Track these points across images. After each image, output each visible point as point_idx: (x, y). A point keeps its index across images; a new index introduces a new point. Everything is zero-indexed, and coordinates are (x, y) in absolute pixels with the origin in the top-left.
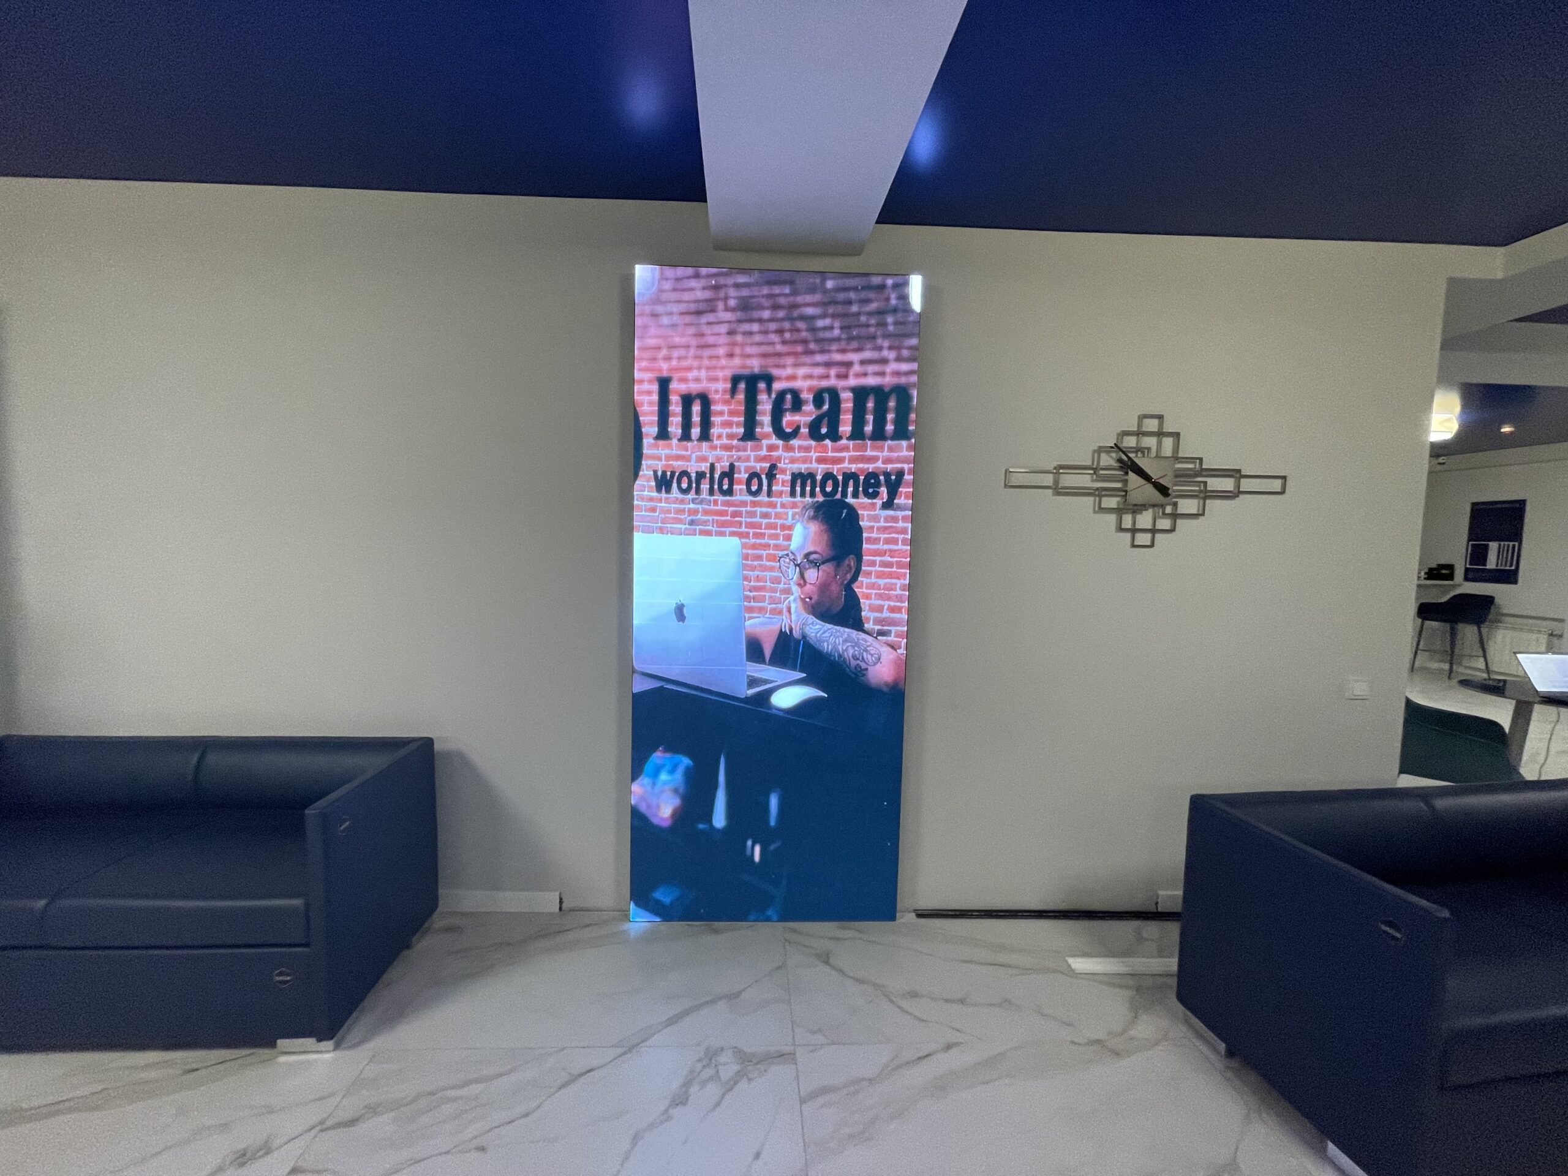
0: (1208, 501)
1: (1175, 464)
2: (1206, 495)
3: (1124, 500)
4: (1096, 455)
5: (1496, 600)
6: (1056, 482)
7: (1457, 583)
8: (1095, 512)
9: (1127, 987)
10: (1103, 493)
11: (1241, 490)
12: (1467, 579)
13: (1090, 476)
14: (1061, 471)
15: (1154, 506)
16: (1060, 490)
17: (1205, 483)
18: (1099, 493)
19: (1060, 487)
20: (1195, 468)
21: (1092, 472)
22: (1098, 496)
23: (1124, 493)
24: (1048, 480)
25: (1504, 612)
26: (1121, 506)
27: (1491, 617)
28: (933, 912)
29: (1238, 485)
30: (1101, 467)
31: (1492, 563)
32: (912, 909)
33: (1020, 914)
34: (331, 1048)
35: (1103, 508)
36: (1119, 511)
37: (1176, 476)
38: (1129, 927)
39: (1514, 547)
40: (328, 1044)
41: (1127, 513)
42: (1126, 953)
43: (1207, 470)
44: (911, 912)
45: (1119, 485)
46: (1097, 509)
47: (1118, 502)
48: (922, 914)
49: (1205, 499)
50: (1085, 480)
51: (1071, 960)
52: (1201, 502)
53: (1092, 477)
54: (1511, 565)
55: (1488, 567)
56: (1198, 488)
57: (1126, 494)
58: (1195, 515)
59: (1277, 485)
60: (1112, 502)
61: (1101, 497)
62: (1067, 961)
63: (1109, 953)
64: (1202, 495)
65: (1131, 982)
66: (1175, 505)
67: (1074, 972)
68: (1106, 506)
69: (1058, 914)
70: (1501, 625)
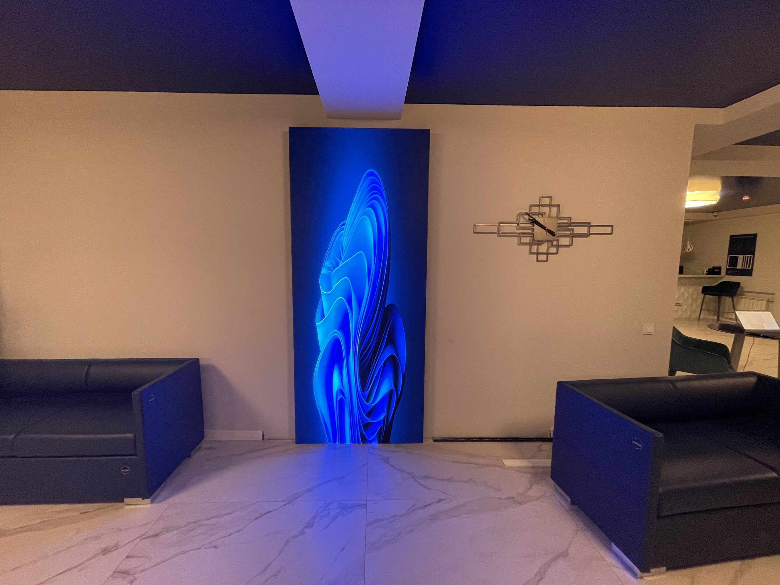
0: (574, 238)
1: (558, 220)
2: (573, 236)
3: (532, 238)
4: (518, 216)
5: (741, 285)
6: (499, 230)
7: (722, 276)
8: (518, 245)
9: (530, 473)
10: (522, 235)
11: (591, 233)
12: (727, 274)
13: (515, 227)
14: (501, 225)
15: (548, 241)
16: (500, 235)
17: (573, 229)
18: (520, 236)
19: (500, 233)
20: (568, 222)
21: (517, 225)
22: (519, 237)
23: (532, 235)
24: (495, 229)
25: (746, 290)
26: (531, 242)
27: (738, 293)
28: (441, 439)
29: (589, 230)
30: (521, 222)
31: (739, 266)
32: (432, 437)
33: (483, 440)
34: (149, 502)
35: (522, 243)
36: (531, 244)
37: (558, 226)
38: (535, 445)
39: (751, 257)
40: (148, 501)
41: (535, 245)
42: (533, 457)
43: (574, 223)
44: (431, 439)
45: (530, 231)
46: (519, 243)
47: (530, 240)
48: (436, 440)
49: (572, 237)
50: (513, 229)
51: (504, 461)
52: (571, 238)
53: (517, 227)
54: (749, 267)
55: (738, 268)
56: (569, 232)
57: (533, 235)
58: (568, 245)
59: (609, 230)
60: (527, 240)
61: (520, 237)
62: (502, 461)
63: (524, 458)
64: (571, 236)
65: (532, 470)
66: (558, 240)
67: (505, 466)
68: (524, 242)
69: (502, 440)
70: (744, 297)
